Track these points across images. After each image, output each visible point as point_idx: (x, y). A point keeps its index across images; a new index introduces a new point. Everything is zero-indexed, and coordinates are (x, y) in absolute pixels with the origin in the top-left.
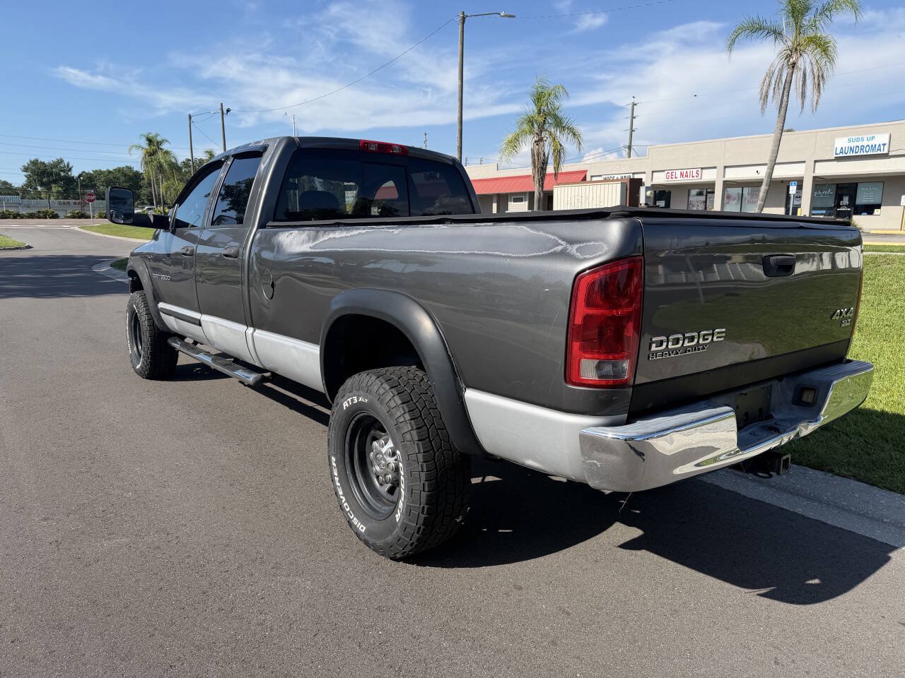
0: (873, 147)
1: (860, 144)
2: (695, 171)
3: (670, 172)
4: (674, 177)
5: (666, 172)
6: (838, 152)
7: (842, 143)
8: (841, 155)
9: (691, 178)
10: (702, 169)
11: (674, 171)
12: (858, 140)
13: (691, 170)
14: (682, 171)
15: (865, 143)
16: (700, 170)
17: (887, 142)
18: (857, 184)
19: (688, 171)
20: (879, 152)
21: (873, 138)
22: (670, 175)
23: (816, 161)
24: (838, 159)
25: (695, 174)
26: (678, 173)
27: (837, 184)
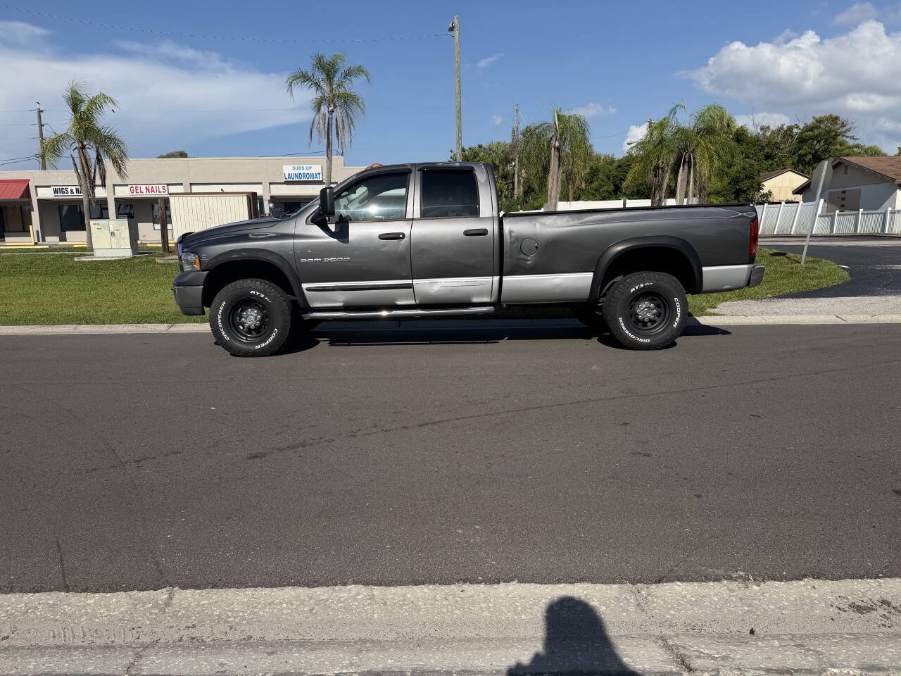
0: (311, 175)
1: (302, 172)
2: (161, 186)
3: (134, 186)
4: (139, 191)
5: (130, 186)
6: (287, 177)
7: (288, 170)
8: (289, 180)
9: (158, 193)
10: (168, 185)
11: (139, 186)
12: (300, 168)
13: (157, 186)
14: (147, 186)
15: (306, 172)
16: (166, 185)
17: (321, 172)
18: (300, 203)
19: (154, 186)
20: (316, 179)
21: (311, 168)
22: (134, 189)
23: (270, 184)
24: (287, 183)
25: (161, 190)
26: (143, 188)
27: (285, 203)
